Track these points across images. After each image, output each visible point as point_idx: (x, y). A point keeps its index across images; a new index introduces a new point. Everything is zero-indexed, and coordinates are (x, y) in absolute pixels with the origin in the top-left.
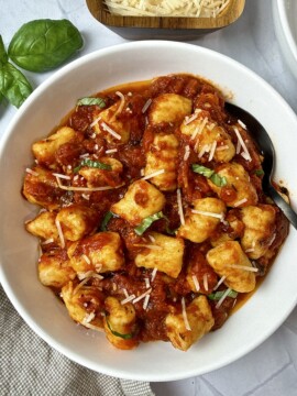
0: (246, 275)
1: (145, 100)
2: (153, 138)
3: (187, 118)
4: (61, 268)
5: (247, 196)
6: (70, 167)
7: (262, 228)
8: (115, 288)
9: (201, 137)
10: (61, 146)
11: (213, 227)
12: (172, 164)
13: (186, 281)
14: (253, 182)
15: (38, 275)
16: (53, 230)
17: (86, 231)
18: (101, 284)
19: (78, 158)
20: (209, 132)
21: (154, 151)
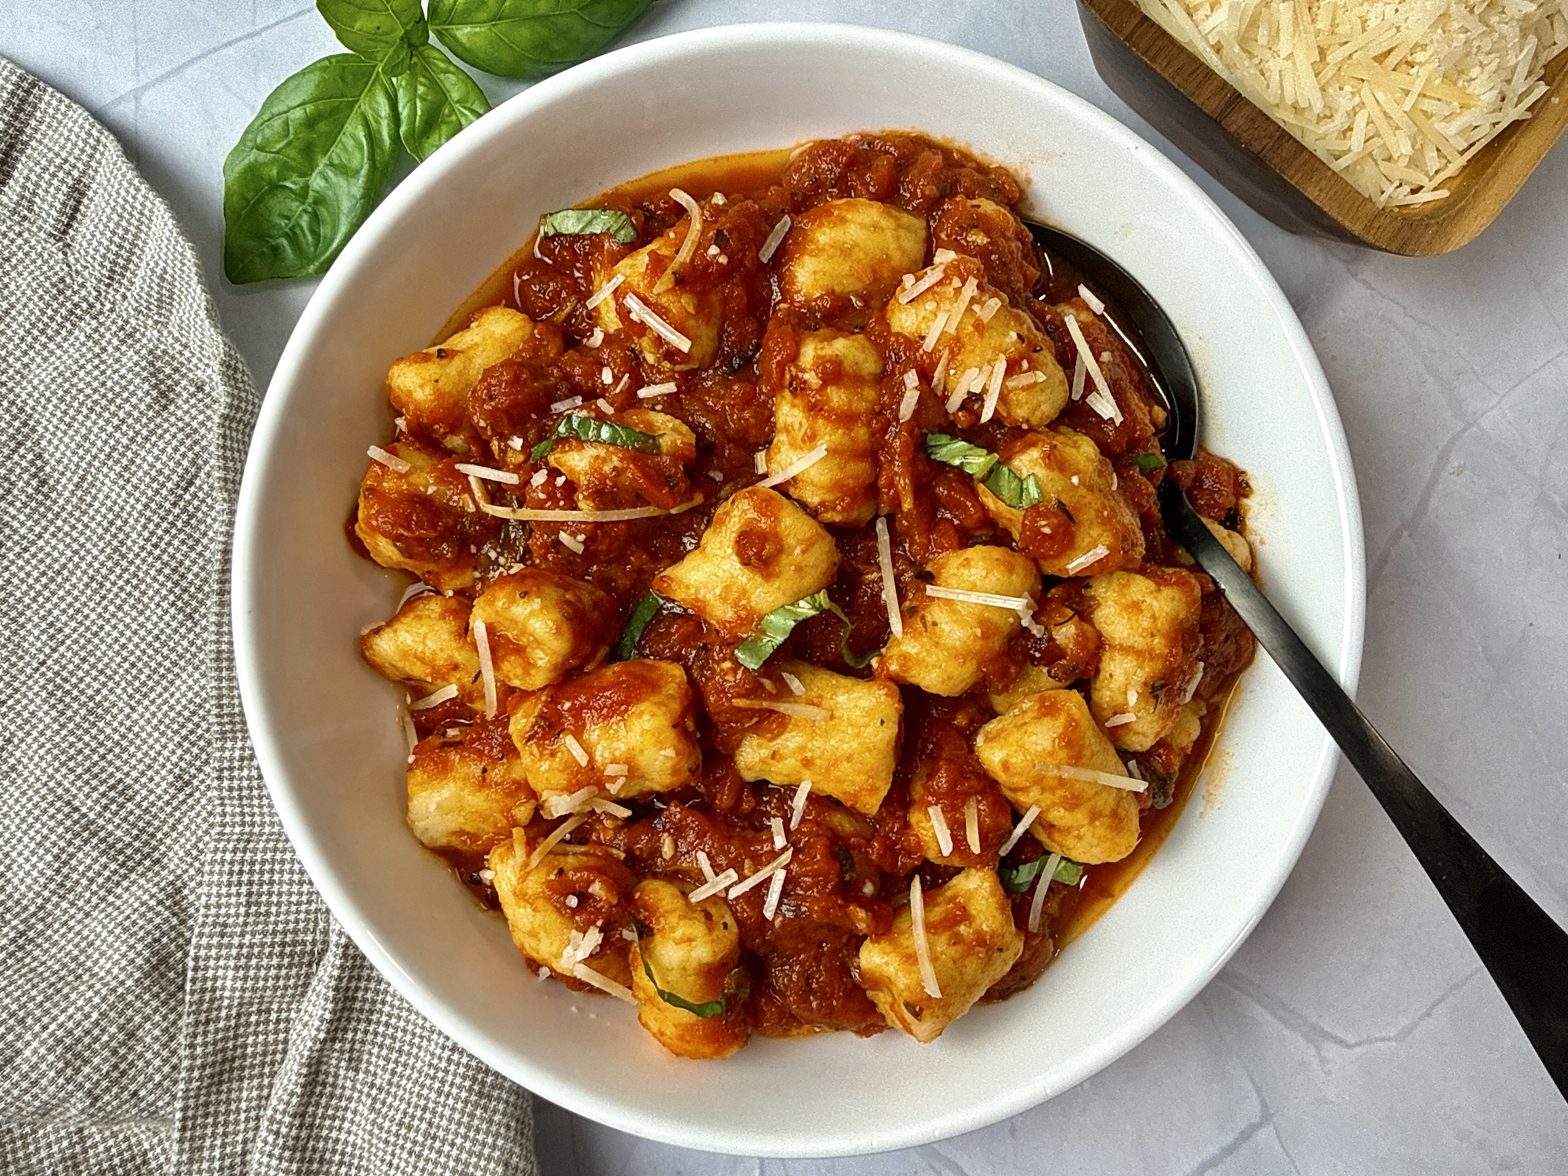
0: (1106, 803)
1: (770, 220)
2: (798, 345)
3: (909, 279)
4: (483, 783)
5: (1107, 538)
6: (517, 443)
7: (1158, 643)
8: (667, 850)
9: (955, 345)
10: (488, 373)
11: (996, 644)
12: (861, 433)
13: (907, 825)
14: (1129, 492)
15: (405, 809)
16: (459, 657)
17: (573, 653)
18: (622, 839)
19: (544, 411)
20: (980, 327)
21: (798, 388)
